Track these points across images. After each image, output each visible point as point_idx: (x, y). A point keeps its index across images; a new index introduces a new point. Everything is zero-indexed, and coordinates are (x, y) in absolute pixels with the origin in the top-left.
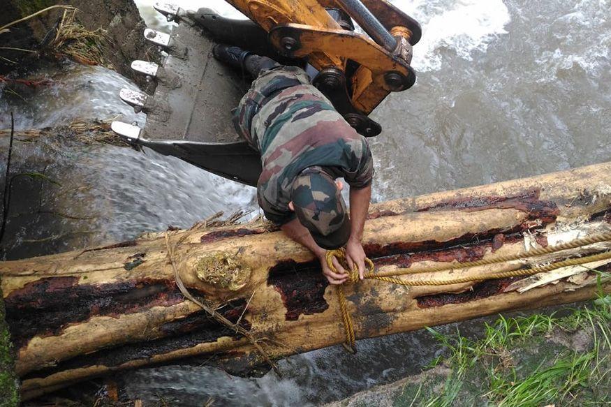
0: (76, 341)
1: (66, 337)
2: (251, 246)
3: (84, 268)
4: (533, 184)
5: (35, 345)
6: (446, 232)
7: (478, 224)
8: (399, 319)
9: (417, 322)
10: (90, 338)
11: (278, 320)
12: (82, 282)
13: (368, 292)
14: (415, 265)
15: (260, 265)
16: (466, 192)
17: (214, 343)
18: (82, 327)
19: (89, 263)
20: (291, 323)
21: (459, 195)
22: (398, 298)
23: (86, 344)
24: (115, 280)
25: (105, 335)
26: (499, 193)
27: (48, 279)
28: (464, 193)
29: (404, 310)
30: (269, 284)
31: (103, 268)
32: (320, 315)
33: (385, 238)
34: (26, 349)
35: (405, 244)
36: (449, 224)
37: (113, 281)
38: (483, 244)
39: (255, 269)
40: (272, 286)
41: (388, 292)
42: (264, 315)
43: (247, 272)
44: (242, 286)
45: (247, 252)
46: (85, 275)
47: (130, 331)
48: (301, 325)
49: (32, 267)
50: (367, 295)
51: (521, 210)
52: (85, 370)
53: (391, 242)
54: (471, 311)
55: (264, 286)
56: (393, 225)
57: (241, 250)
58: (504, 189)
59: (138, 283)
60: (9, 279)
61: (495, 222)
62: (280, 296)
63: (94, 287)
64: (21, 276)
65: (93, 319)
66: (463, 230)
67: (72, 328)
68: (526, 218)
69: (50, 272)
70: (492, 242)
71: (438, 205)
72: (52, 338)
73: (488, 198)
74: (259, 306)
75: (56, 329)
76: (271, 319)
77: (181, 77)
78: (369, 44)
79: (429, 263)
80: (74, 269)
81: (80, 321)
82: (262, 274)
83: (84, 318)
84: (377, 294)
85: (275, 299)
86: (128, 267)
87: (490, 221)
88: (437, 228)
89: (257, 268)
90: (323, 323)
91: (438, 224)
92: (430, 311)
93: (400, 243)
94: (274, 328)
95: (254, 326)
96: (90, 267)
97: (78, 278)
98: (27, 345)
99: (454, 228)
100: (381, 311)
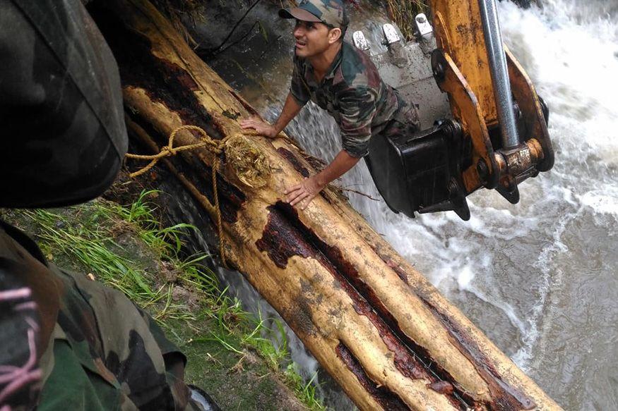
0: (154, 113)
1: (153, 105)
2: (287, 176)
3: (209, 90)
4: (536, 398)
5: (138, 92)
6: (411, 327)
7: (443, 354)
8: (316, 340)
9: (324, 358)
10: (161, 119)
11: (252, 237)
12: (197, 93)
13: (317, 294)
14: (365, 319)
15: (276, 192)
16: (477, 336)
17: (211, 206)
18: (166, 110)
19: (214, 90)
20: (256, 250)
21: (469, 330)
22: (328, 322)
23: (156, 120)
24: (210, 111)
25: (167, 126)
26: (500, 367)
27: (188, 74)
28: (475, 334)
29: (325, 337)
30: (268, 208)
31: (216, 100)
32: (275, 267)
33: (367, 275)
34: (132, 89)
35: (375, 297)
36: (422, 326)
37: (209, 110)
38: (430, 373)
39: (270, 188)
40: (269, 212)
41: (327, 311)
42: (248, 224)
43: (262, 183)
44: (247, 184)
45: (280, 176)
46: (204, 91)
47: (179, 139)
48: (260, 258)
49: (190, 61)
50: (314, 295)
51: (490, 392)
52: (150, 140)
53: (368, 283)
54: (364, 404)
55: (264, 206)
56: (383, 276)
57: (280, 170)
58: (508, 370)
59: (216, 124)
60: (175, 54)
61: (457, 372)
62: (266, 223)
63: (198, 101)
64: (181, 59)
65: (175, 114)
66: (425, 343)
67: (162, 106)
68: (484, 401)
69: (194, 73)
70: (437, 381)
71: (443, 315)
72: (148, 98)
73: (486, 359)
74: (250, 214)
75: (155, 97)
76: (249, 232)
77: (409, 62)
78: (477, 116)
79: (375, 331)
80: (204, 85)
81: (168, 107)
82: (271, 198)
83: (172, 108)
84: (319, 302)
85: (262, 221)
86: (226, 113)
87: (453, 365)
88: (409, 317)
89: (272, 190)
90: (272, 275)
91: (414, 316)
92: (339, 362)
93: (373, 292)
94: (245, 240)
95: (238, 223)
96: (212, 92)
97: (199, 90)
98: (135, 88)
99: (421, 332)
100: (311, 318)
